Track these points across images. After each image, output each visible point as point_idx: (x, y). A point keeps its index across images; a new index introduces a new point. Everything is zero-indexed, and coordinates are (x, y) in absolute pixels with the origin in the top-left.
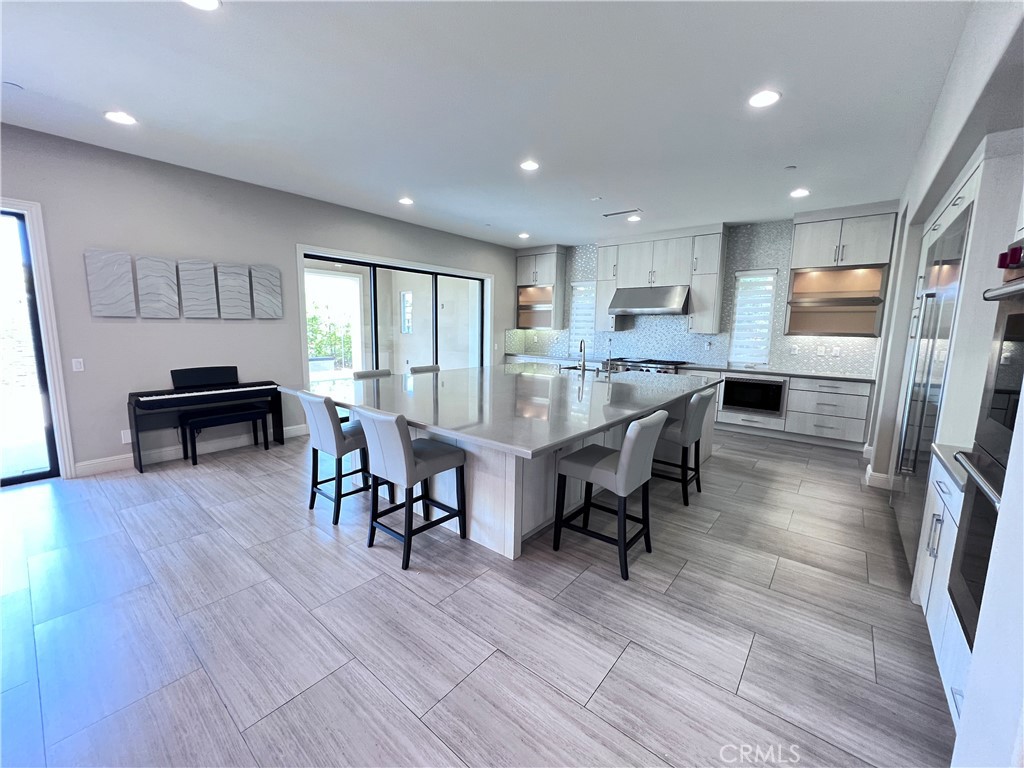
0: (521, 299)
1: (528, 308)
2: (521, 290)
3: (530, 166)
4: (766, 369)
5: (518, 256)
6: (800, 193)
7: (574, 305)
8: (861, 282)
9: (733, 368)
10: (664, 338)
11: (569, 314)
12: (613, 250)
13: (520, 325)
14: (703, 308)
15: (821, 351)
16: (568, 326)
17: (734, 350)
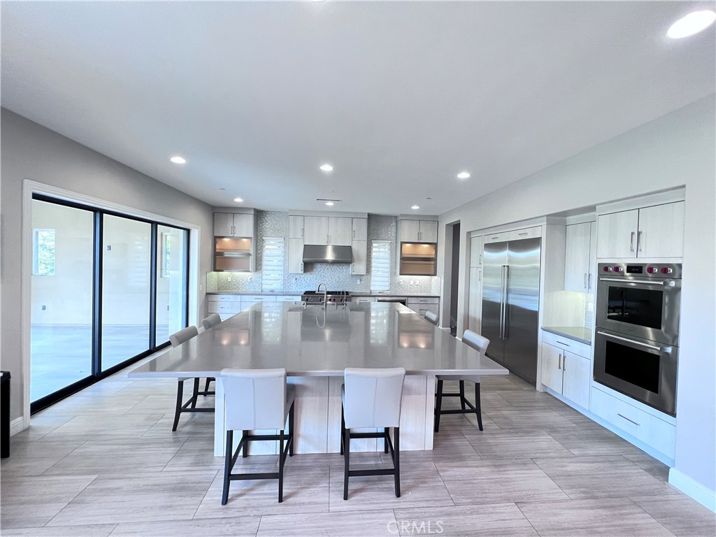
0: (217, 247)
1: (221, 254)
2: (217, 240)
3: (327, 168)
4: (389, 293)
5: (217, 213)
6: (415, 207)
7: (264, 254)
8: (424, 250)
9: (372, 294)
10: (333, 277)
11: (261, 260)
12: (300, 219)
13: (217, 268)
14: (359, 260)
15: (412, 283)
16: (261, 269)
17: (372, 283)
